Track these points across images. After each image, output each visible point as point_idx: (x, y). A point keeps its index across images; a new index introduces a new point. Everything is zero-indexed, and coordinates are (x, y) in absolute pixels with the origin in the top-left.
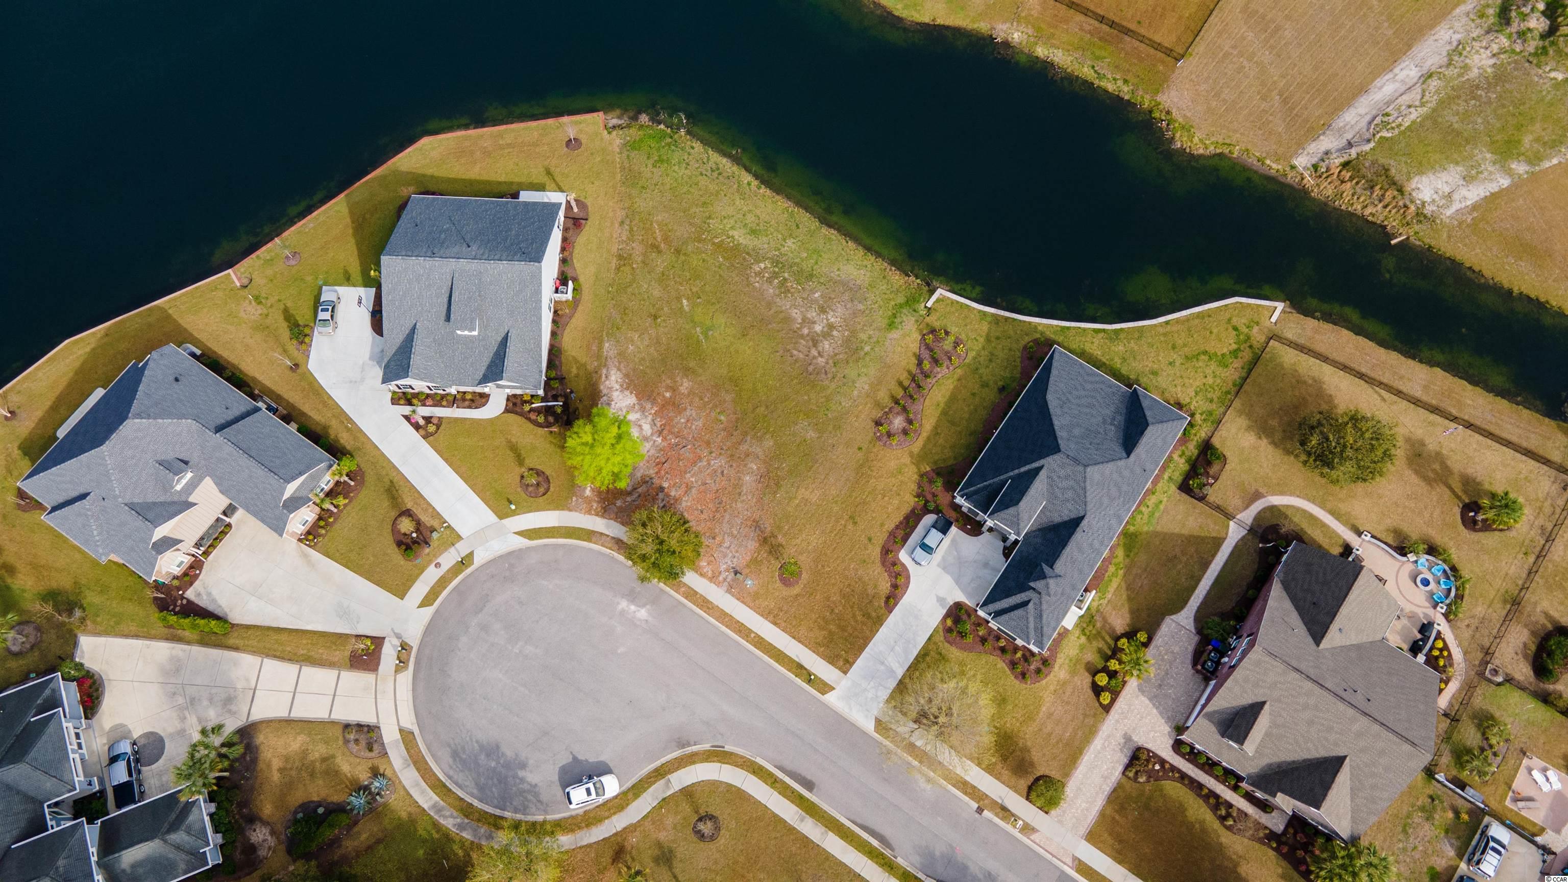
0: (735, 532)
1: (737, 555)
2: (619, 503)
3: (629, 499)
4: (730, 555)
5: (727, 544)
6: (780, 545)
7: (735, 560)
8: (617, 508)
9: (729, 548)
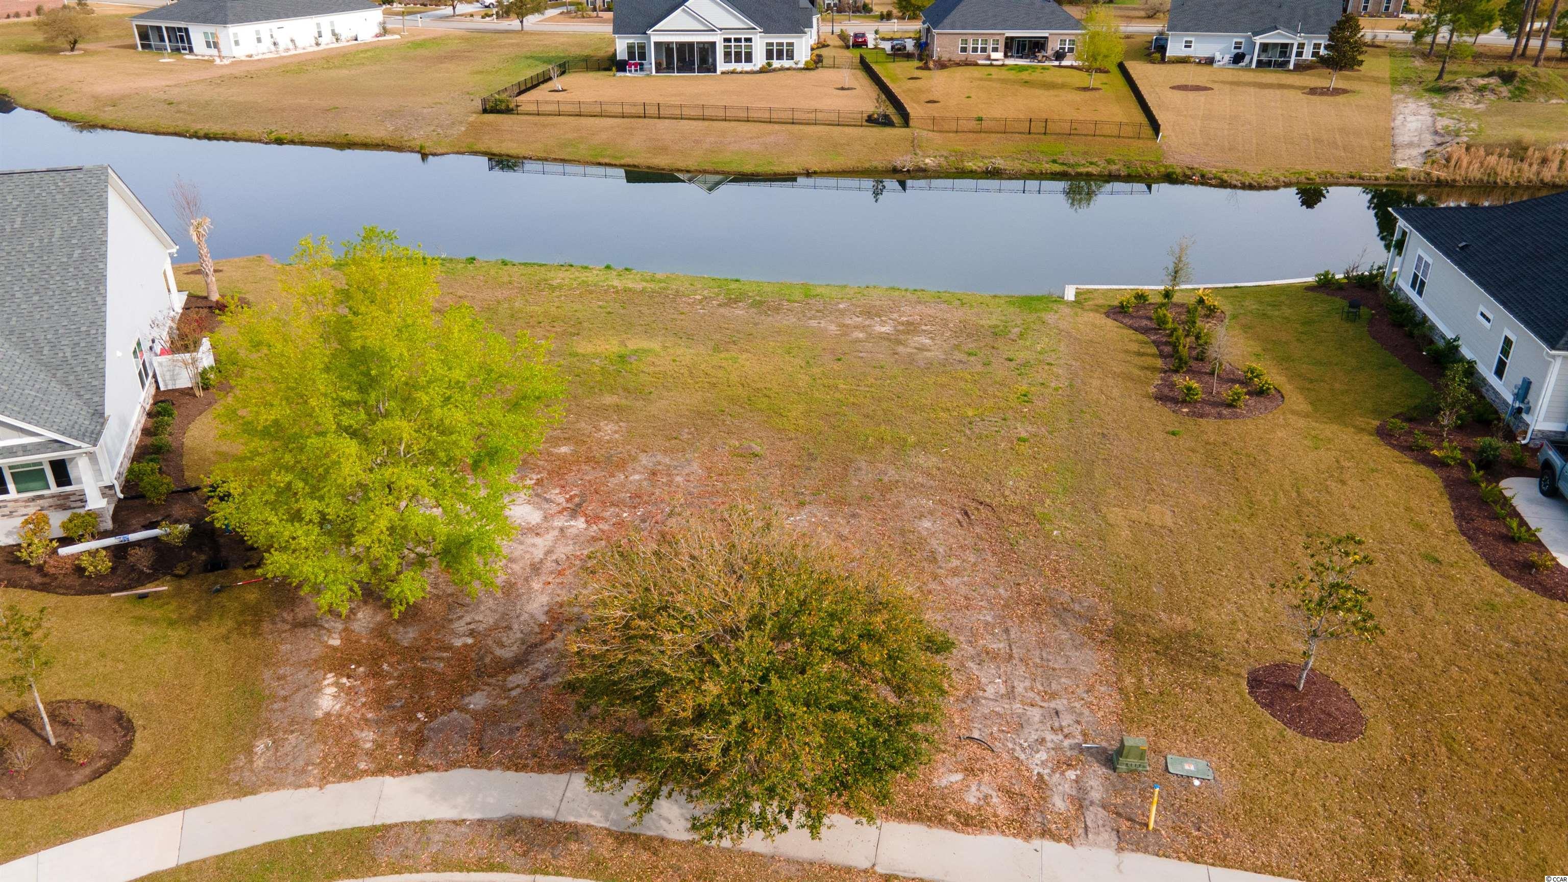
0: (1000, 646)
1: (1059, 704)
2: (478, 701)
3: (518, 679)
4: (1035, 714)
5: (994, 687)
6: (1183, 635)
7: (1067, 720)
8: (475, 715)
9: (1011, 694)
